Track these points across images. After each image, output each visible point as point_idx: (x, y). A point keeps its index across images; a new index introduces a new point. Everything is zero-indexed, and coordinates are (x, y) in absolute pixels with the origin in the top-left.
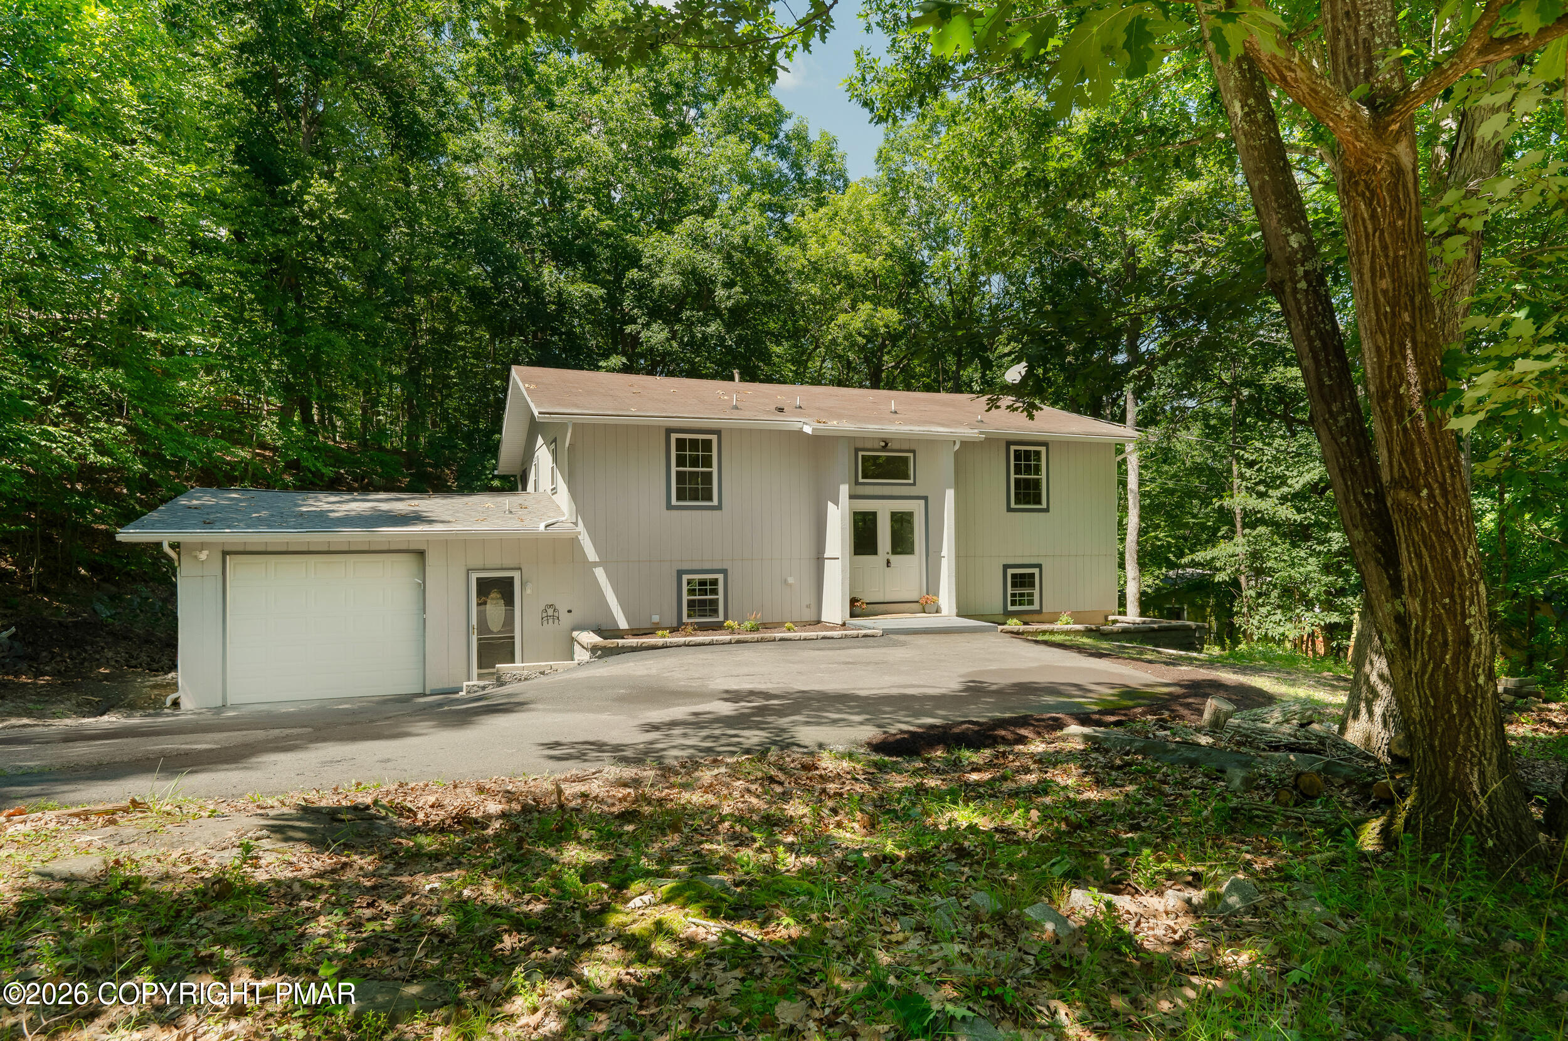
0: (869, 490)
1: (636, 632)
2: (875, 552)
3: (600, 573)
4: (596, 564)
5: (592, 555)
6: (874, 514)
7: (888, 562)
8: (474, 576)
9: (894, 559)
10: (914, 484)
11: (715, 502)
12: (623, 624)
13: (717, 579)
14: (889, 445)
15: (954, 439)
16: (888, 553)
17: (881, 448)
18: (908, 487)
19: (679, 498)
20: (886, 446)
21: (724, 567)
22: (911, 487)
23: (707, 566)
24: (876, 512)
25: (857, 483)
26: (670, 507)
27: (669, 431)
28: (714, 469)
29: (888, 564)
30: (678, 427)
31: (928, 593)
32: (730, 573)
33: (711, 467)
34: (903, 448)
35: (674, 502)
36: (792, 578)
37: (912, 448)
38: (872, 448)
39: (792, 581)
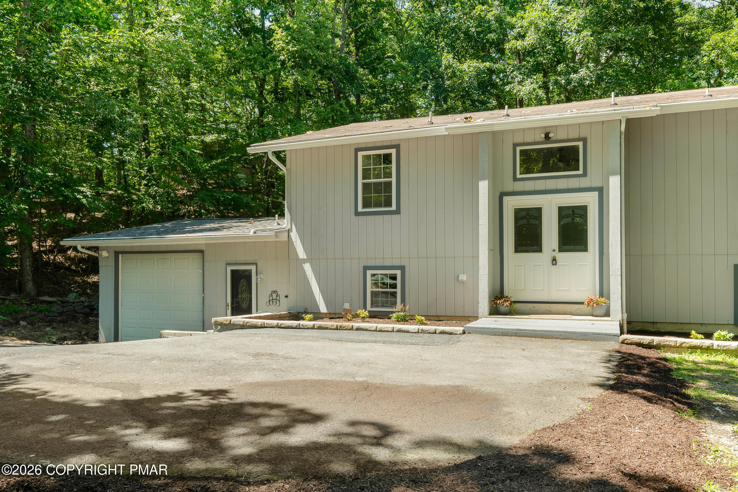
0: (529, 186)
1: (332, 316)
2: (540, 250)
3: (307, 267)
4: (304, 261)
5: (302, 254)
6: (539, 210)
7: (554, 261)
8: (229, 269)
9: (562, 257)
10: (585, 174)
11: (394, 207)
12: (323, 309)
13: (396, 274)
14: (551, 135)
15: (619, 118)
16: (554, 250)
17: (544, 139)
18: (576, 179)
19: (365, 206)
20: (547, 136)
21: (402, 264)
22: (582, 179)
23: (388, 263)
24: (541, 208)
25: (515, 179)
26: (357, 214)
27: (357, 150)
28: (394, 179)
29: (554, 262)
30: (364, 146)
31: (601, 295)
32: (407, 269)
33: (391, 178)
34: (571, 137)
35: (360, 209)
36: (465, 276)
37: (582, 136)
38: (533, 141)
39: (465, 279)
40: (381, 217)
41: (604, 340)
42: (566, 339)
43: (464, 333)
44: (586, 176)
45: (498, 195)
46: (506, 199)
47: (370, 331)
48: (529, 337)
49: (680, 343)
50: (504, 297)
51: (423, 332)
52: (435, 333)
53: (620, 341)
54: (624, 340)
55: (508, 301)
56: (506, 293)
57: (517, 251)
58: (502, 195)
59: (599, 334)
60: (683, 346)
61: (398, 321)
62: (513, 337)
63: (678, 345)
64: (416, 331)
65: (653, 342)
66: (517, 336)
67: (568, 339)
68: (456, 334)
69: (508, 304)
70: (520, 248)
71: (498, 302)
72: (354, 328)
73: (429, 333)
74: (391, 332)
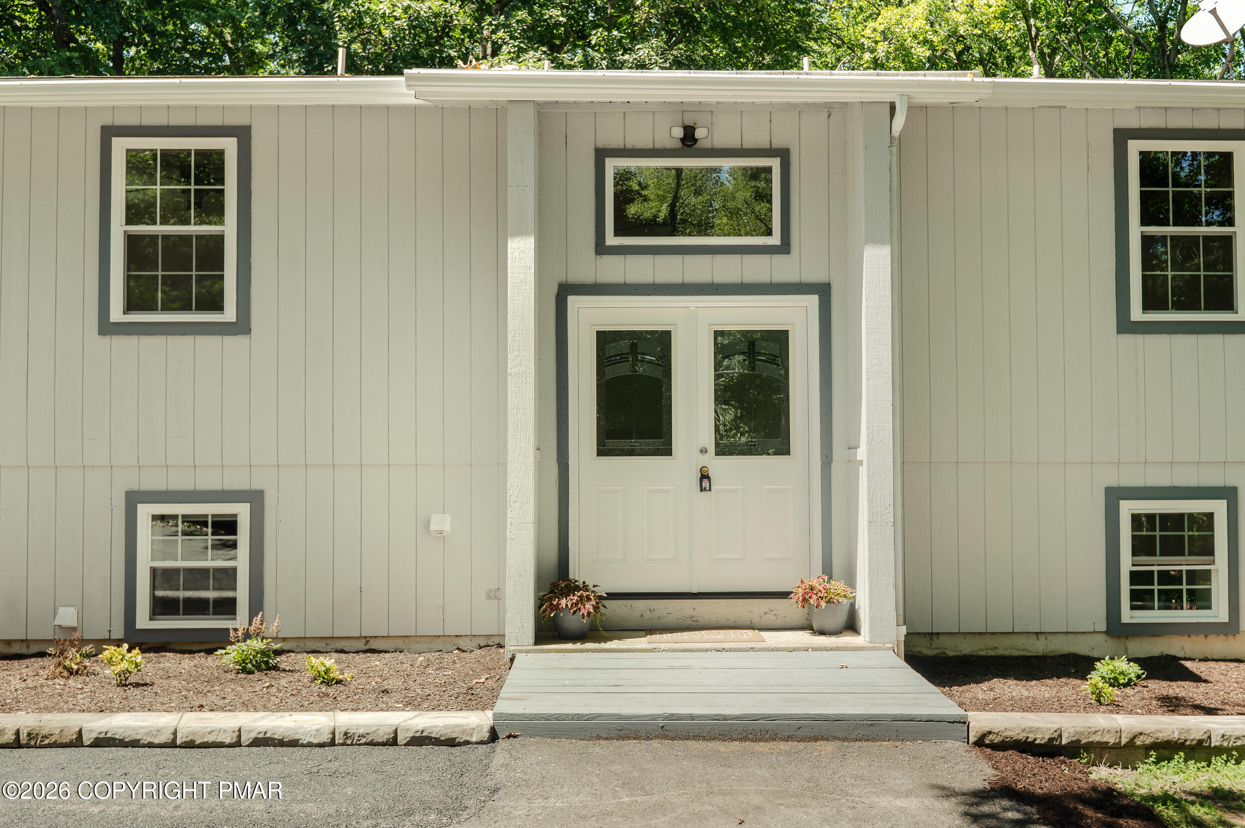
0: (640, 269)
2: (666, 450)
6: (663, 340)
7: (705, 479)
9: (725, 468)
10: (785, 247)
11: (229, 314)
13: (235, 516)
14: (700, 133)
15: (889, 98)
16: (704, 451)
17: (679, 145)
18: (764, 259)
19: (131, 306)
20: (689, 138)
21: (256, 486)
22: (778, 259)
23: (208, 482)
24: (668, 333)
25: (601, 248)
26: (107, 328)
27: (109, 133)
28: (229, 228)
29: (705, 484)
30: (133, 120)
31: (828, 570)
32: (269, 501)
33: (221, 222)
34: (749, 143)
35: (117, 314)
36: (448, 517)
37: (778, 143)
38: (650, 146)
39: (447, 528)
40: (187, 341)
41: (926, 737)
42: (816, 739)
43: (494, 736)
44: (788, 252)
45: (554, 290)
46: (573, 301)
47: (151, 745)
48: (704, 738)
49: (1130, 736)
50: (577, 588)
51: (349, 740)
52: (393, 742)
53: (972, 739)
54: (984, 736)
55: (589, 599)
56: (577, 573)
57: (602, 452)
58: (565, 291)
59: (911, 719)
60: (1138, 742)
61: (244, 670)
62: (656, 744)
63: (1124, 741)
64: (325, 738)
65: (1060, 736)
66: (666, 737)
67: (823, 738)
68: (467, 743)
69: (589, 607)
70: (611, 443)
71: (563, 602)
72: (87, 739)
73: (372, 744)
74: (231, 746)
